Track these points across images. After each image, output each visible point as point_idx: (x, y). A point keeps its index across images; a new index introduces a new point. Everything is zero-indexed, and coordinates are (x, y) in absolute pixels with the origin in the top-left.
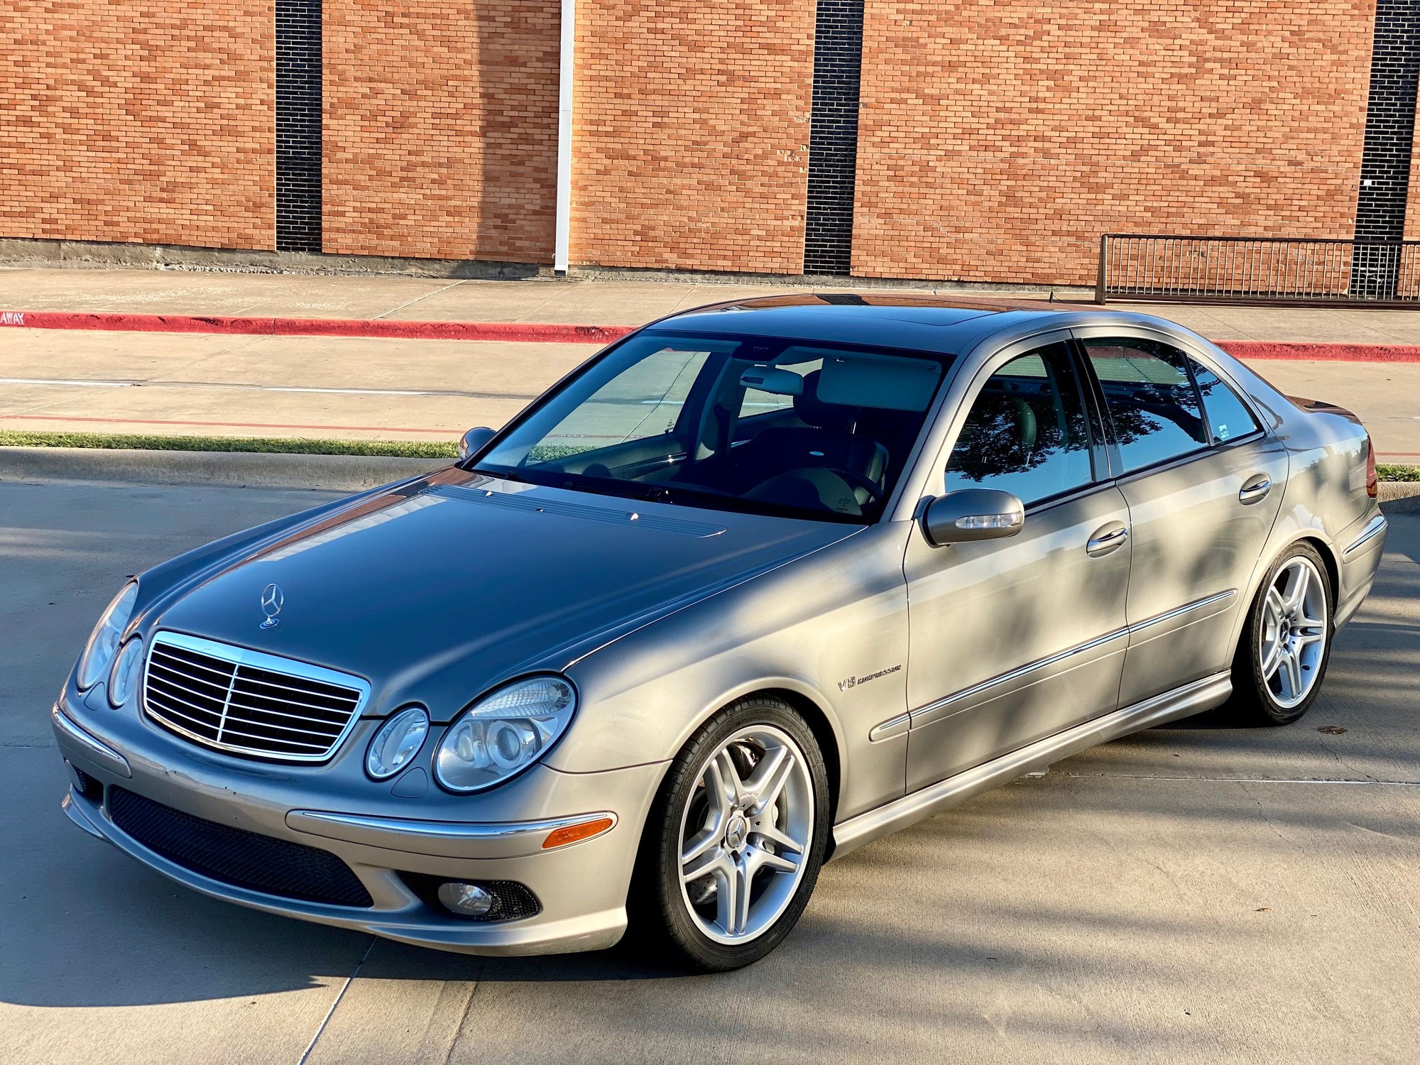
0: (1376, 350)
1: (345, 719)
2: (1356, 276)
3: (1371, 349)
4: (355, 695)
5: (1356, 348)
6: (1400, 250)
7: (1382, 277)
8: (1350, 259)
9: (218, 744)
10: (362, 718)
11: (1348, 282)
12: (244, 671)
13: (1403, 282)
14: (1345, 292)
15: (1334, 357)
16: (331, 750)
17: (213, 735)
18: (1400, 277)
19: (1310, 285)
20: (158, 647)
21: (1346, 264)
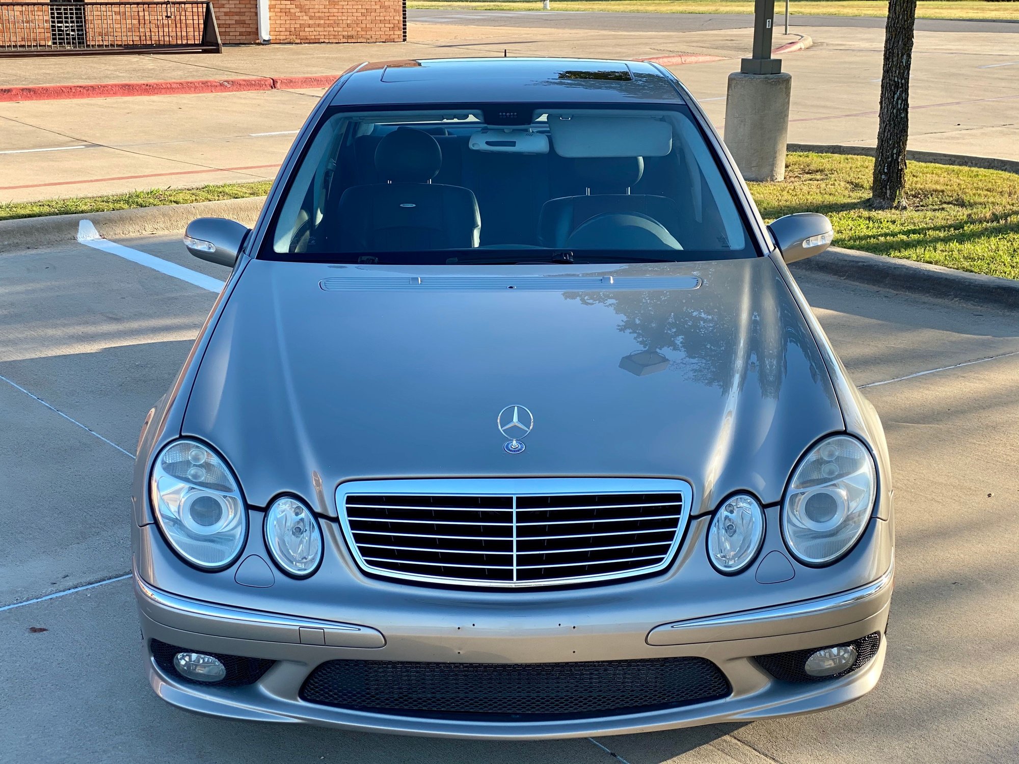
0: (144, 87)
1: (675, 523)
2: (55, 31)
3: (140, 86)
4: (678, 497)
5: (129, 85)
6: (84, 9)
7: (73, 30)
8: (48, 17)
9: (515, 583)
10: (691, 518)
11: (50, 35)
12: (523, 501)
13: (90, 34)
14: (50, 43)
15: (115, 94)
16: (668, 558)
17: (508, 575)
18: (87, 30)
19: (23, 39)
20: (350, 500)
21: (47, 21)
